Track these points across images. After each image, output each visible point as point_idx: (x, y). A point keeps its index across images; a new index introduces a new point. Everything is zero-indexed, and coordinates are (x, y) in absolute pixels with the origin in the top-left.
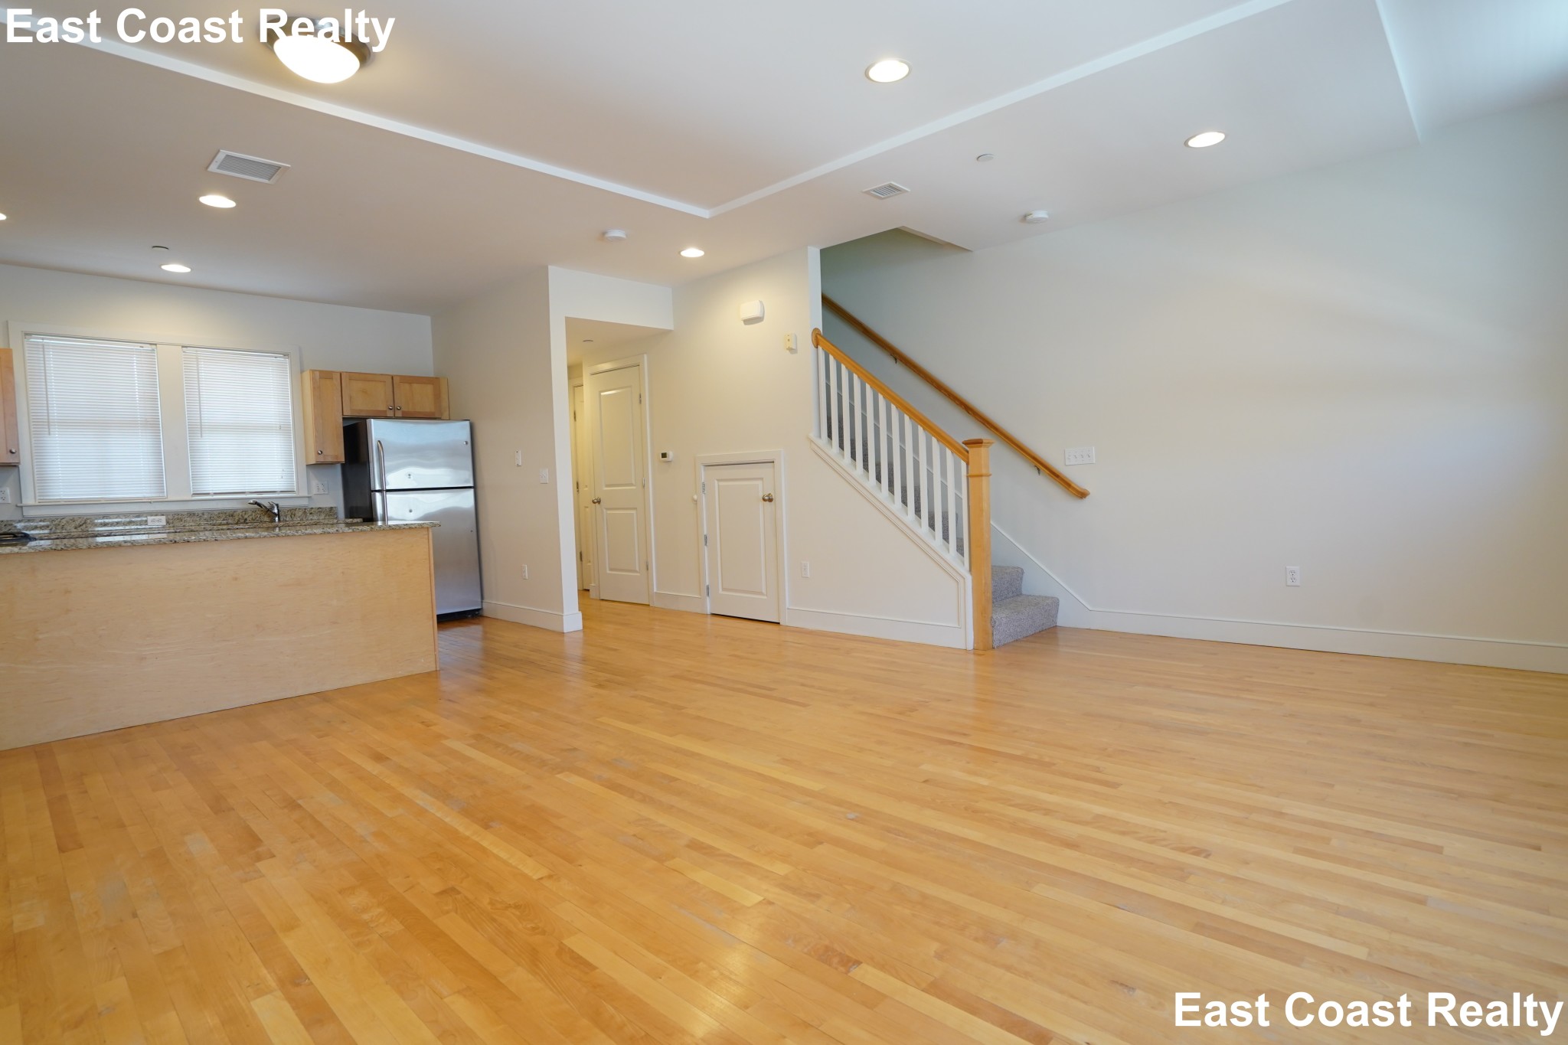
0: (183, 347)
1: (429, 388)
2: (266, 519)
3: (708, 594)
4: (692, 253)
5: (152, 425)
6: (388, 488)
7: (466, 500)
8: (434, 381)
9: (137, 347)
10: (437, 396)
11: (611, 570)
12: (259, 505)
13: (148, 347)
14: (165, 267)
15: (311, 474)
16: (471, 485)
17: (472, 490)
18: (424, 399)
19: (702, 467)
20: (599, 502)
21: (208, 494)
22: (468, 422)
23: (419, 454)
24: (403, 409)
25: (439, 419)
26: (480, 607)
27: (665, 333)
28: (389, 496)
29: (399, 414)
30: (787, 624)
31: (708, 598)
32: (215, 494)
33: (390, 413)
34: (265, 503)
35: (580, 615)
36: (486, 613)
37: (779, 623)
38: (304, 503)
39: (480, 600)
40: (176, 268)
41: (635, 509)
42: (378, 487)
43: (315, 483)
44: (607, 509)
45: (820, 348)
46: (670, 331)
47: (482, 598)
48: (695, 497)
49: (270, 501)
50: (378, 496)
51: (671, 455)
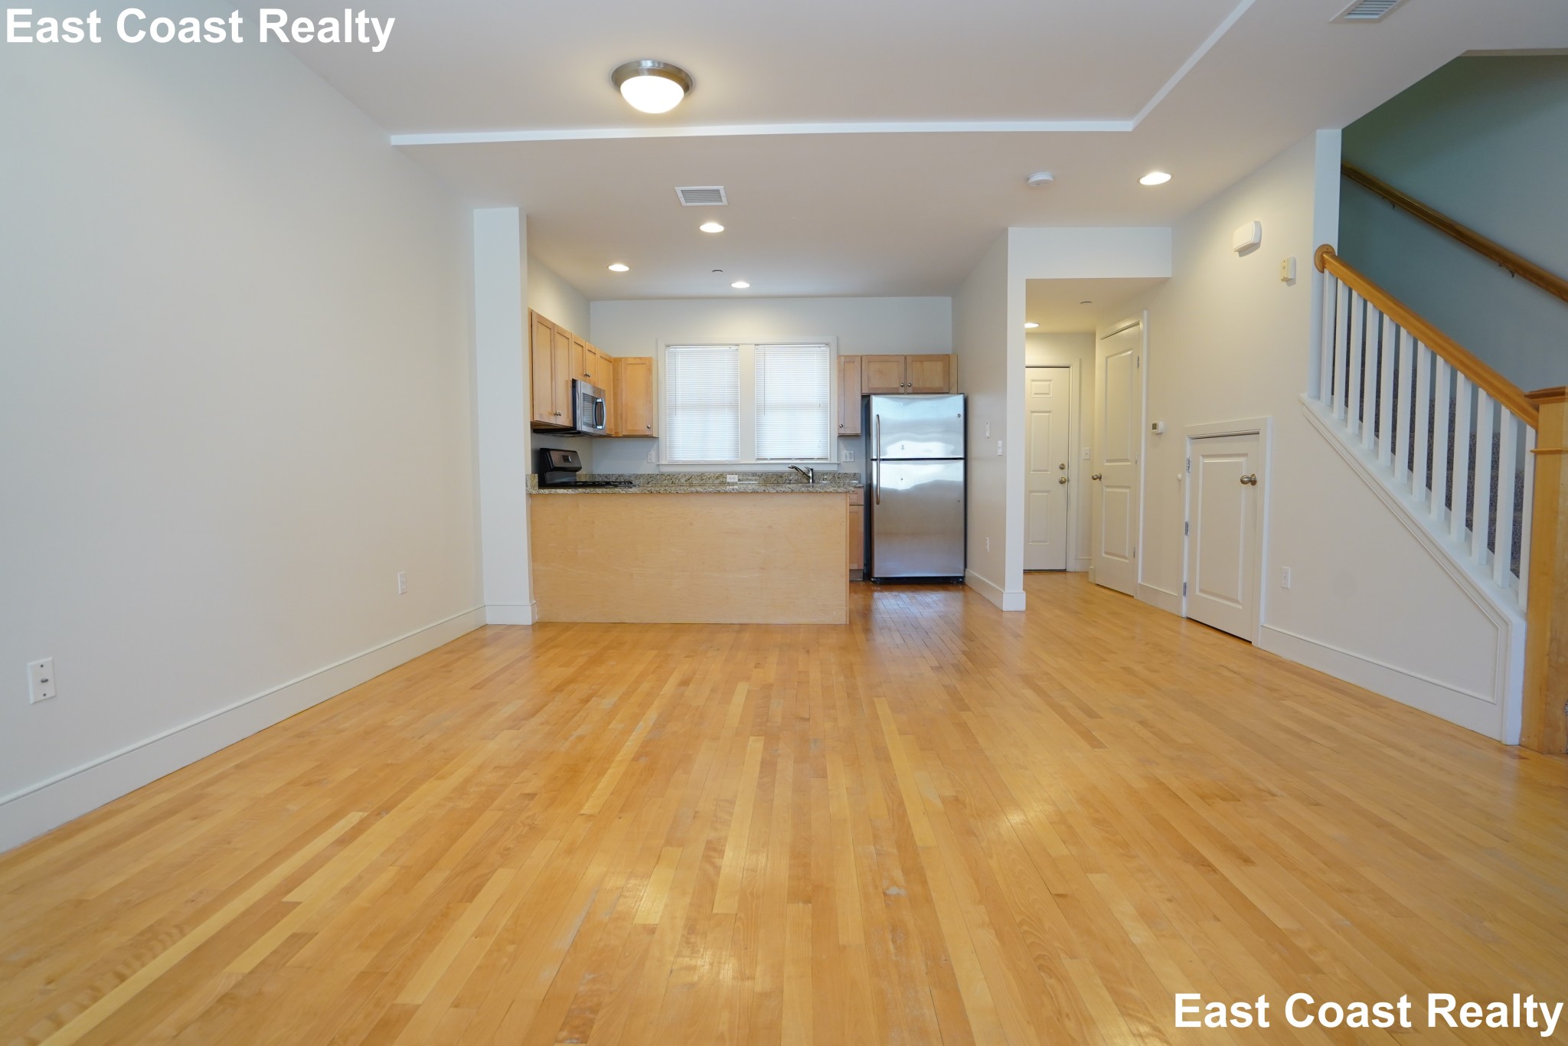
0: (756, 345)
1: (939, 366)
2: (805, 481)
3: (1185, 594)
4: (1155, 178)
5: (734, 406)
6: (881, 457)
7: (954, 473)
8: (945, 359)
9: (726, 348)
10: (947, 373)
11: (1106, 553)
12: (796, 468)
13: (734, 348)
14: (734, 285)
15: (842, 446)
16: (962, 456)
17: (962, 462)
18: (934, 375)
19: (1188, 441)
20: (1100, 478)
21: (766, 459)
22: (962, 396)
23: (915, 429)
24: (914, 386)
25: (948, 393)
26: (962, 575)
27: (1161, 283)
28: (883, 465)
29: (910, 390)
30: (1259, 646)
31: (1184, 599)
32: (771, 459)
33: (902, 390)
34: (803, 468)
35: (1024, 595)
36: (967, 581)
37: (1250, 642)
38: (834, 468)
39: (962, 567)
40: (741, 285)
41: (1128, 487)
42: (875, 457)
43: (844, 452)
44: (1108, 487)
45: (1327, 272)
46: (1169, 278)
47: (965, 566)
48: (1180, 476)
49: (806, 466)
50: (874, 463)
51: (1161, 426)
